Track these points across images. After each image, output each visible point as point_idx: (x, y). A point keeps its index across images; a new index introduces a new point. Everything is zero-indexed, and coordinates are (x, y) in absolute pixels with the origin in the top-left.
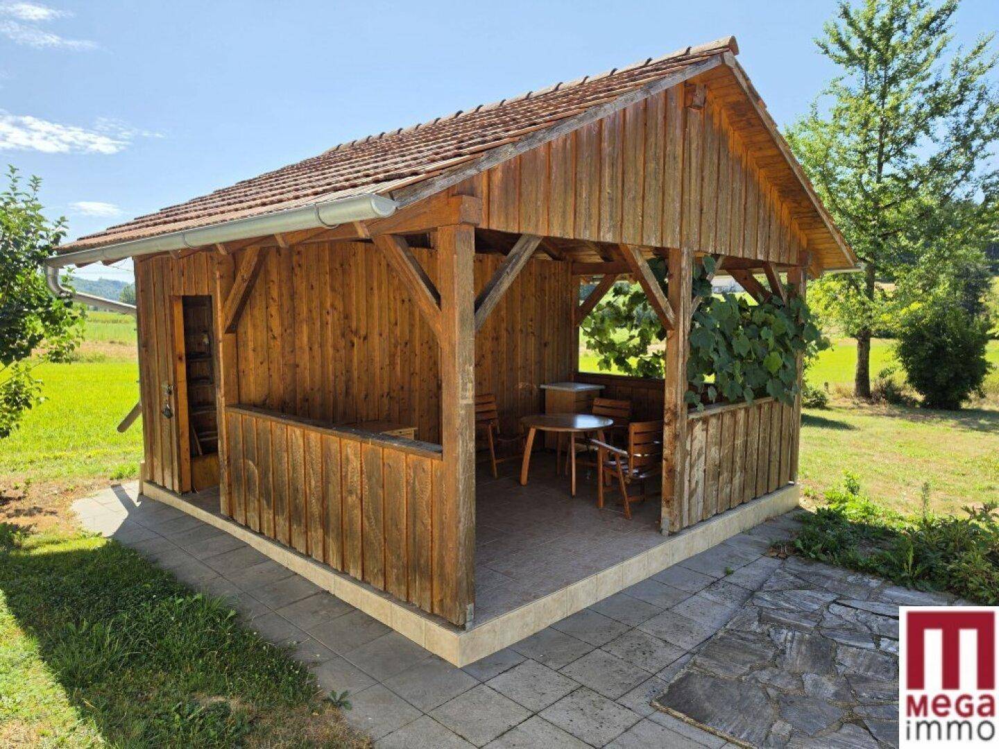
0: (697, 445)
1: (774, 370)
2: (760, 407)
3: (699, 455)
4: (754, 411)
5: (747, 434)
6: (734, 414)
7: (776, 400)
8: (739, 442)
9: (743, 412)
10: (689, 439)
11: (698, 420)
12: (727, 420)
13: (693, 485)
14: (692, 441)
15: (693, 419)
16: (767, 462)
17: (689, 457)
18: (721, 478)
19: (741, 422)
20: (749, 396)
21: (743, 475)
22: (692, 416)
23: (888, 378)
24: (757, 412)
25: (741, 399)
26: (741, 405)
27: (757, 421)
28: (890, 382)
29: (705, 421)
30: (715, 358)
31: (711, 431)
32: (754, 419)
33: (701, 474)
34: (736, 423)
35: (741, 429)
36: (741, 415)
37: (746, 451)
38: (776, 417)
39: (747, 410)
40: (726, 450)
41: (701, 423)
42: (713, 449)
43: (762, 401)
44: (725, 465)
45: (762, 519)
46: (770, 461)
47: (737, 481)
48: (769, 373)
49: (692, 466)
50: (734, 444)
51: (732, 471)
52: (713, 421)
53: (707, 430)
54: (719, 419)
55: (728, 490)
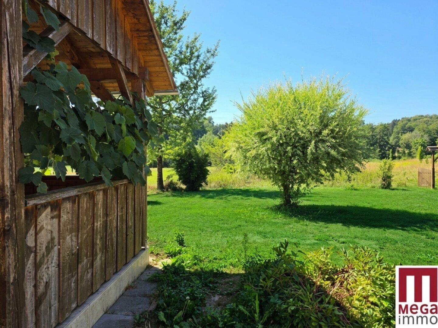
0: (44, 238)
1: (128, 152)
2: (117, 189)
3: (49, 249)
4: (111, 192)
5: (106, 215)
6: (92, 196)
7: (130, 182)
8: (98, 224)
9: (101, 193)
10: (32, 232)
11: (45, 206)
12: (85, 202)
13: (41, 289)
14: (36, 234)
15: (36, 205)
16: (125, 236)
17: (33, 255)
18: (80, 266)
19: (100, 205)
20: (106, 176)
21: (103, 256)
22: (31, 203)
23: (171, 179)
24: (114, 193)
25: (98, 181)
26: (100, 187)
27: (115, 200)
28: (172, 181)
29: (56, 206)
30: (62, 125)
31: (65, 217)
32: (112, 200)
33: (53, 269)
34: (94, 205)
35: (100, 211)
36: (100, 197)
37: (106, 231)
38: (130, 197)
39: (105, 192)
40: (84, 234)
41: (49, 209)
42: (68, 238)
43: (119, 183)
44: (84, 251)
45: (123, 289)
46: (127, 235)
47: (98, 262)
48: (124, 157)
49: (37, 266)
50: (93, 227)
51: (93, 255)
52: (68, 206)
53: (59, 217)
54: (74, 202)
55: (89, 275)
